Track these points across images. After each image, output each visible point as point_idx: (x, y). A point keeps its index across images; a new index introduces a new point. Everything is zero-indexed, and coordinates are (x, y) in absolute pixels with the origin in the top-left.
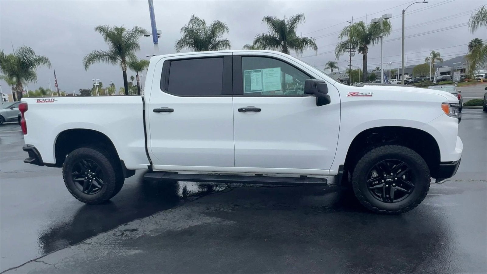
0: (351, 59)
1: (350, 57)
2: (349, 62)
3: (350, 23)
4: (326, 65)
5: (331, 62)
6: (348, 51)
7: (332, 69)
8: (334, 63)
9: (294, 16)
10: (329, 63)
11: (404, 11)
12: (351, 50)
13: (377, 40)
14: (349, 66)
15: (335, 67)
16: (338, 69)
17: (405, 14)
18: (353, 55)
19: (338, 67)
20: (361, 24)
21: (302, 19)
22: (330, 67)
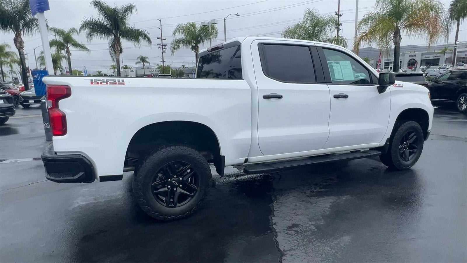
0: (163, 55)
1: (162, 53)
2: (162, 58)
3: (160, 21)
4: (137, 59)
5: (142, 56)
6: (160, 48)
7: (143, 63)
8: (145, 58)
9: (125, 5)
10: (141, 57)
11: (225, 19)
12: (162, 47)
13: (206, 41)
14: (162, 62)
15: (147, 62)
16: (150, 64)
17: (226, 22)
18: (165, 52)
19: (150, 62)
20: (193, 25)
21: (134, 10)
22: (141, 61)
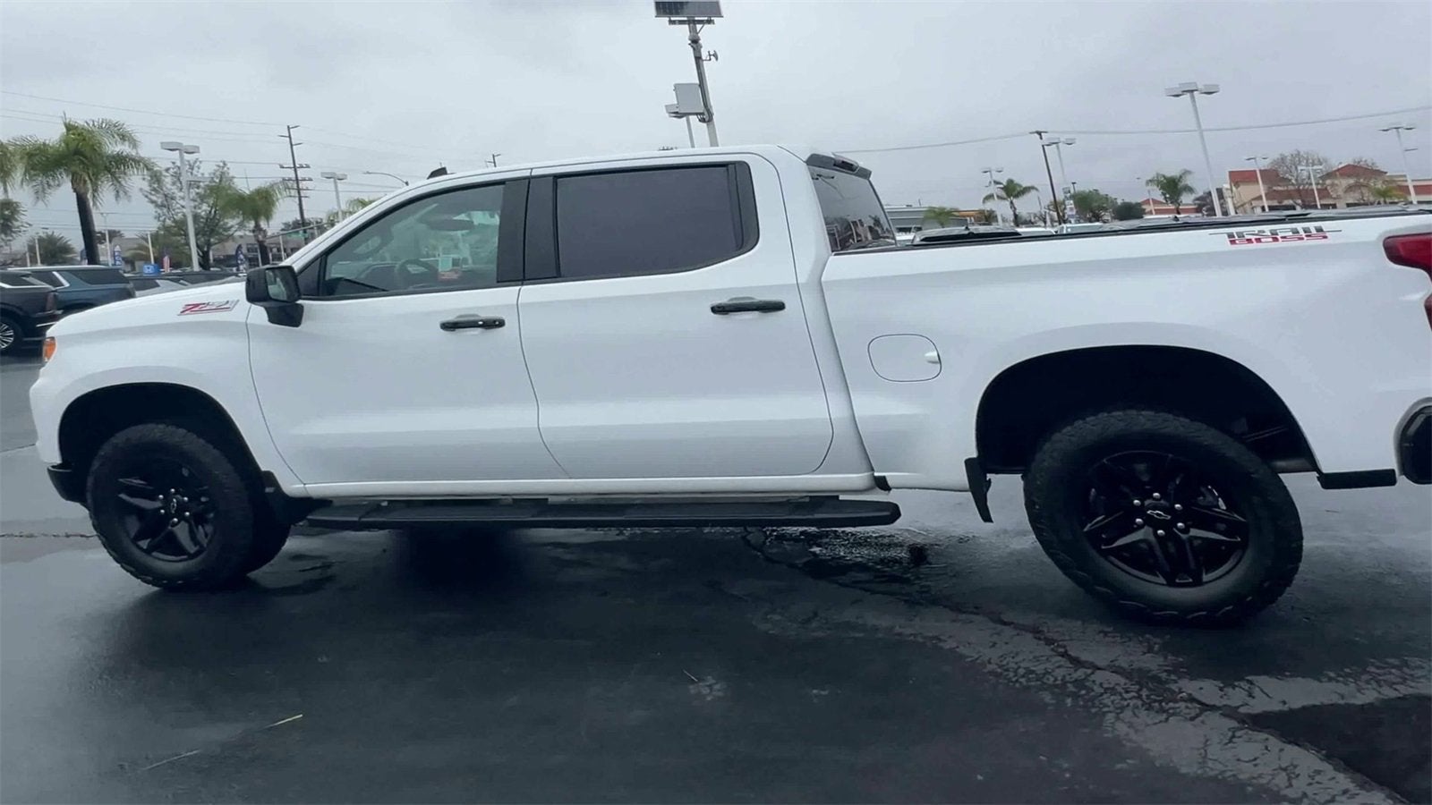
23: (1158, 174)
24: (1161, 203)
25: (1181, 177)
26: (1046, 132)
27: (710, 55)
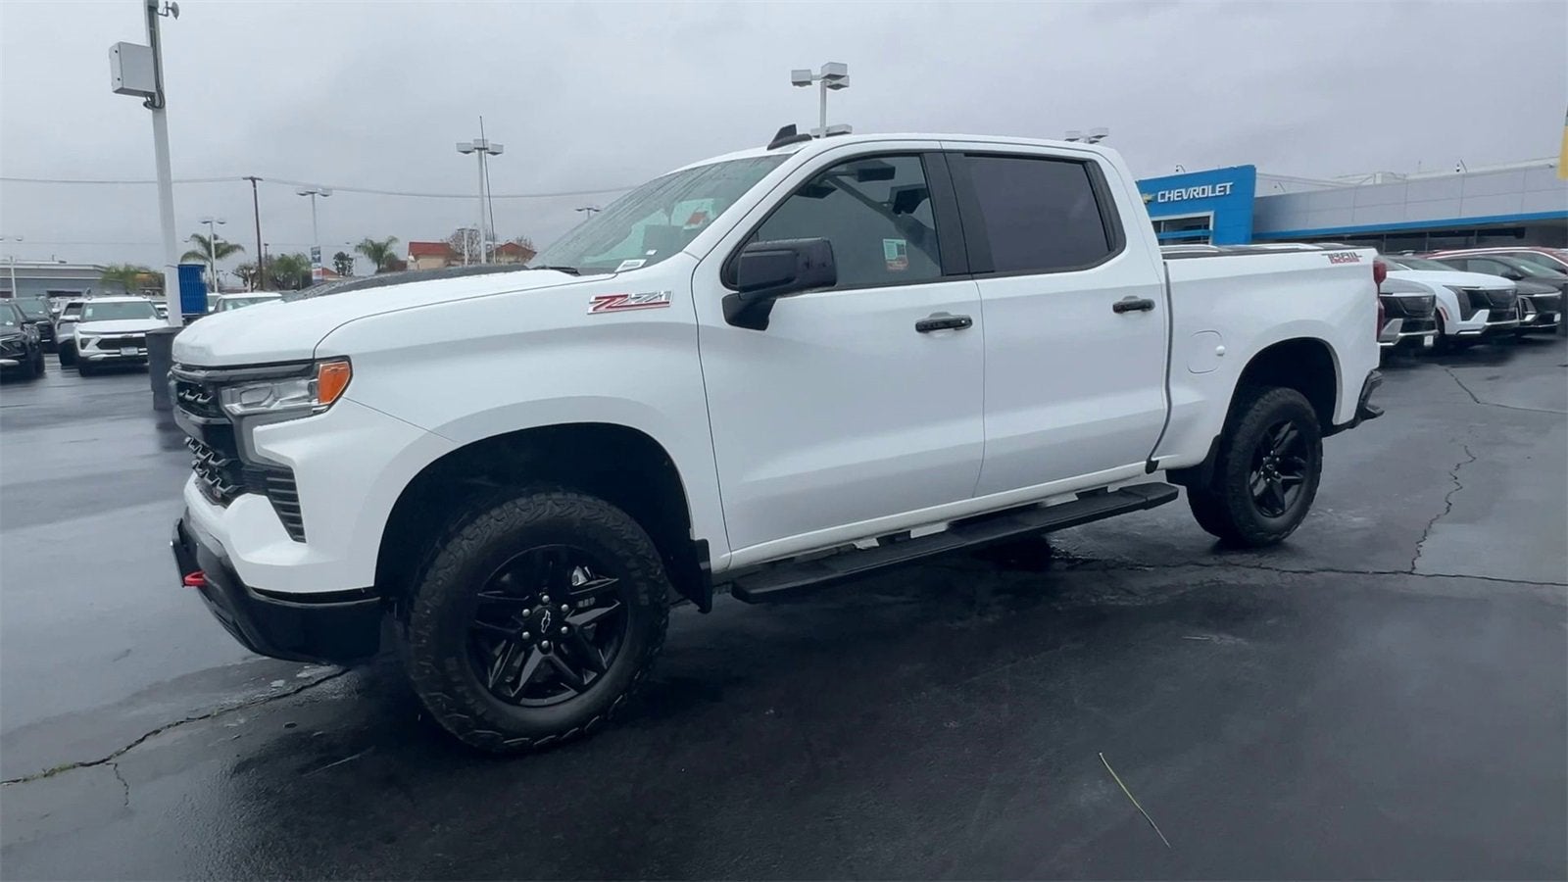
23: (366, 240)
24: (332, 273)
25: (387, 244)
26: (259, 179)
27: (168, 8)
